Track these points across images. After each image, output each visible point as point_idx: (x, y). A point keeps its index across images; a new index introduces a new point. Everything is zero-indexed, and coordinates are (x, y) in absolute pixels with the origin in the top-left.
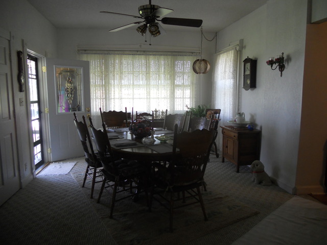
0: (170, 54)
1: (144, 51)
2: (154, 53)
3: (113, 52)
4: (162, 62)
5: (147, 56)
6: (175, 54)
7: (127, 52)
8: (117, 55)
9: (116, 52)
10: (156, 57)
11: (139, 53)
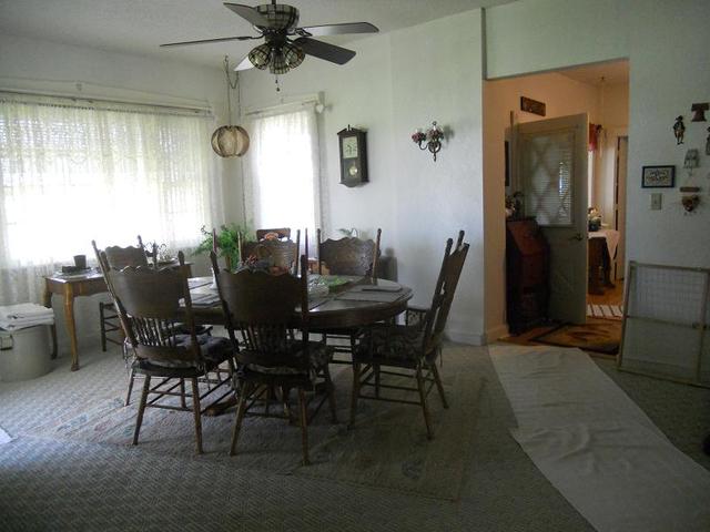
0: (152, 110)
1: (91, 101)
2: (117, 107)
3: (9, 97)
4: (138, 130)
5: (102, 112)
6: (164, 111)
7: (49, 100)
8: (23, 107)
9: (17, 98)
10: (124, 115)
11: (77, 104)
